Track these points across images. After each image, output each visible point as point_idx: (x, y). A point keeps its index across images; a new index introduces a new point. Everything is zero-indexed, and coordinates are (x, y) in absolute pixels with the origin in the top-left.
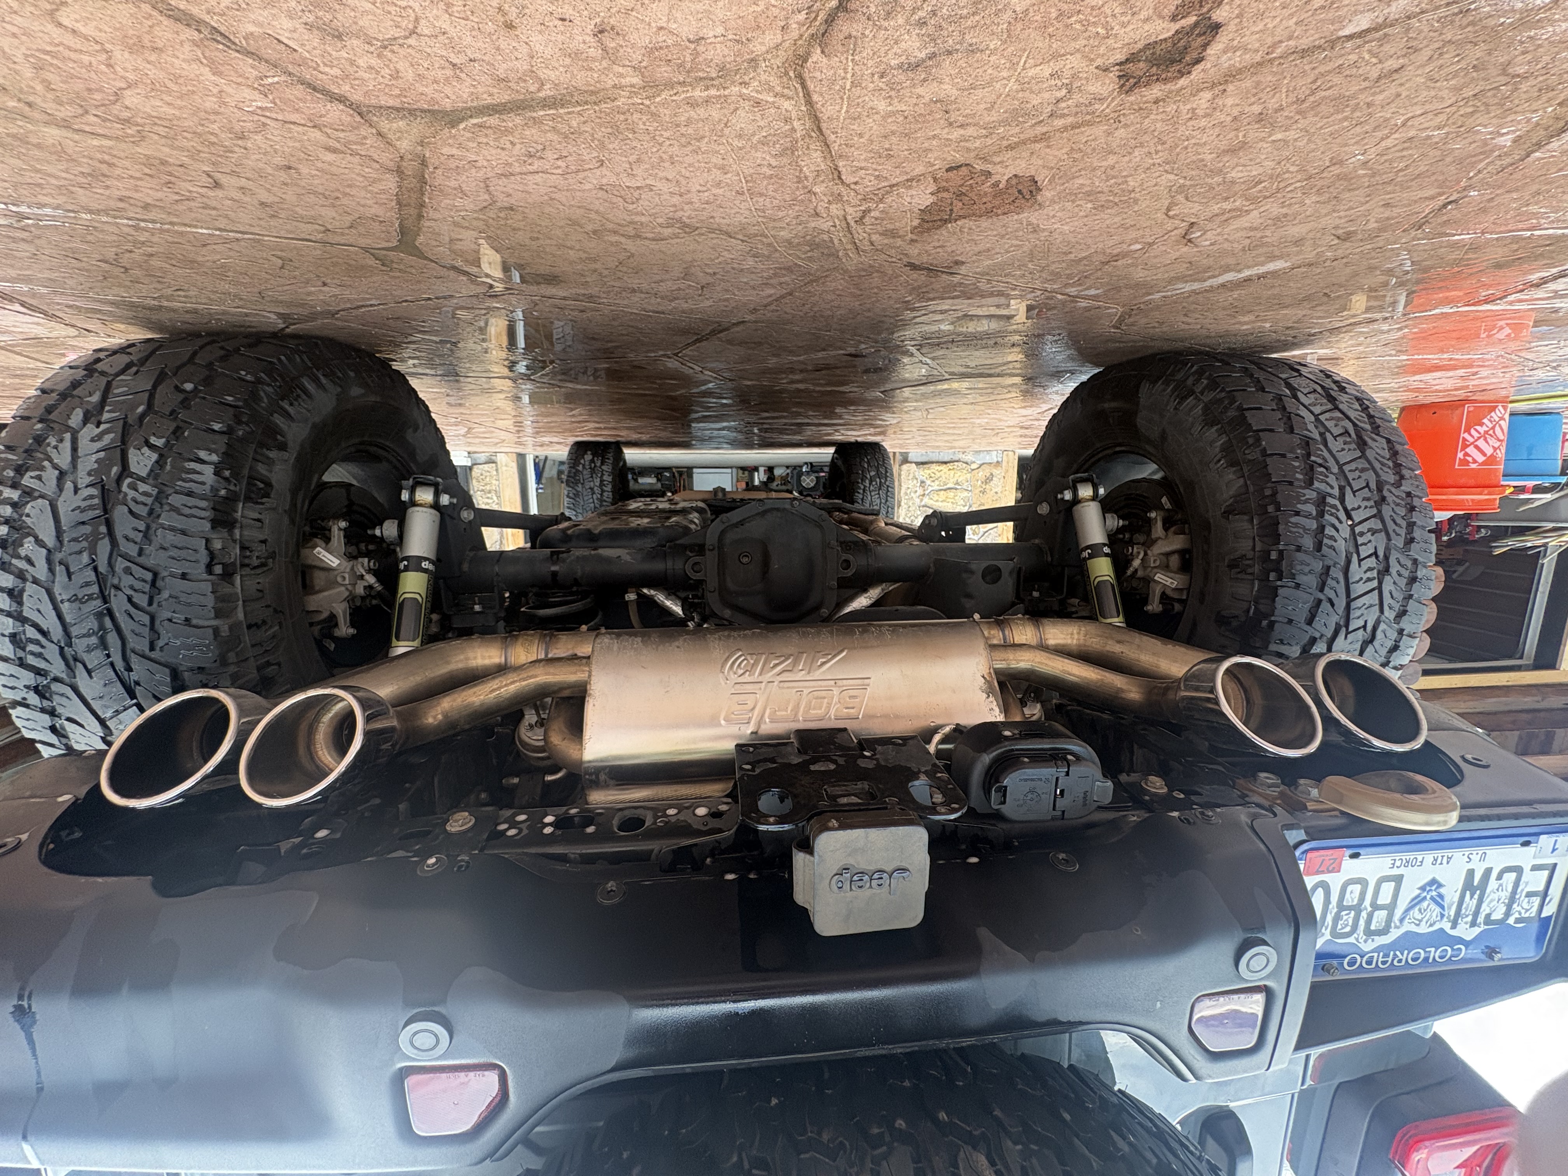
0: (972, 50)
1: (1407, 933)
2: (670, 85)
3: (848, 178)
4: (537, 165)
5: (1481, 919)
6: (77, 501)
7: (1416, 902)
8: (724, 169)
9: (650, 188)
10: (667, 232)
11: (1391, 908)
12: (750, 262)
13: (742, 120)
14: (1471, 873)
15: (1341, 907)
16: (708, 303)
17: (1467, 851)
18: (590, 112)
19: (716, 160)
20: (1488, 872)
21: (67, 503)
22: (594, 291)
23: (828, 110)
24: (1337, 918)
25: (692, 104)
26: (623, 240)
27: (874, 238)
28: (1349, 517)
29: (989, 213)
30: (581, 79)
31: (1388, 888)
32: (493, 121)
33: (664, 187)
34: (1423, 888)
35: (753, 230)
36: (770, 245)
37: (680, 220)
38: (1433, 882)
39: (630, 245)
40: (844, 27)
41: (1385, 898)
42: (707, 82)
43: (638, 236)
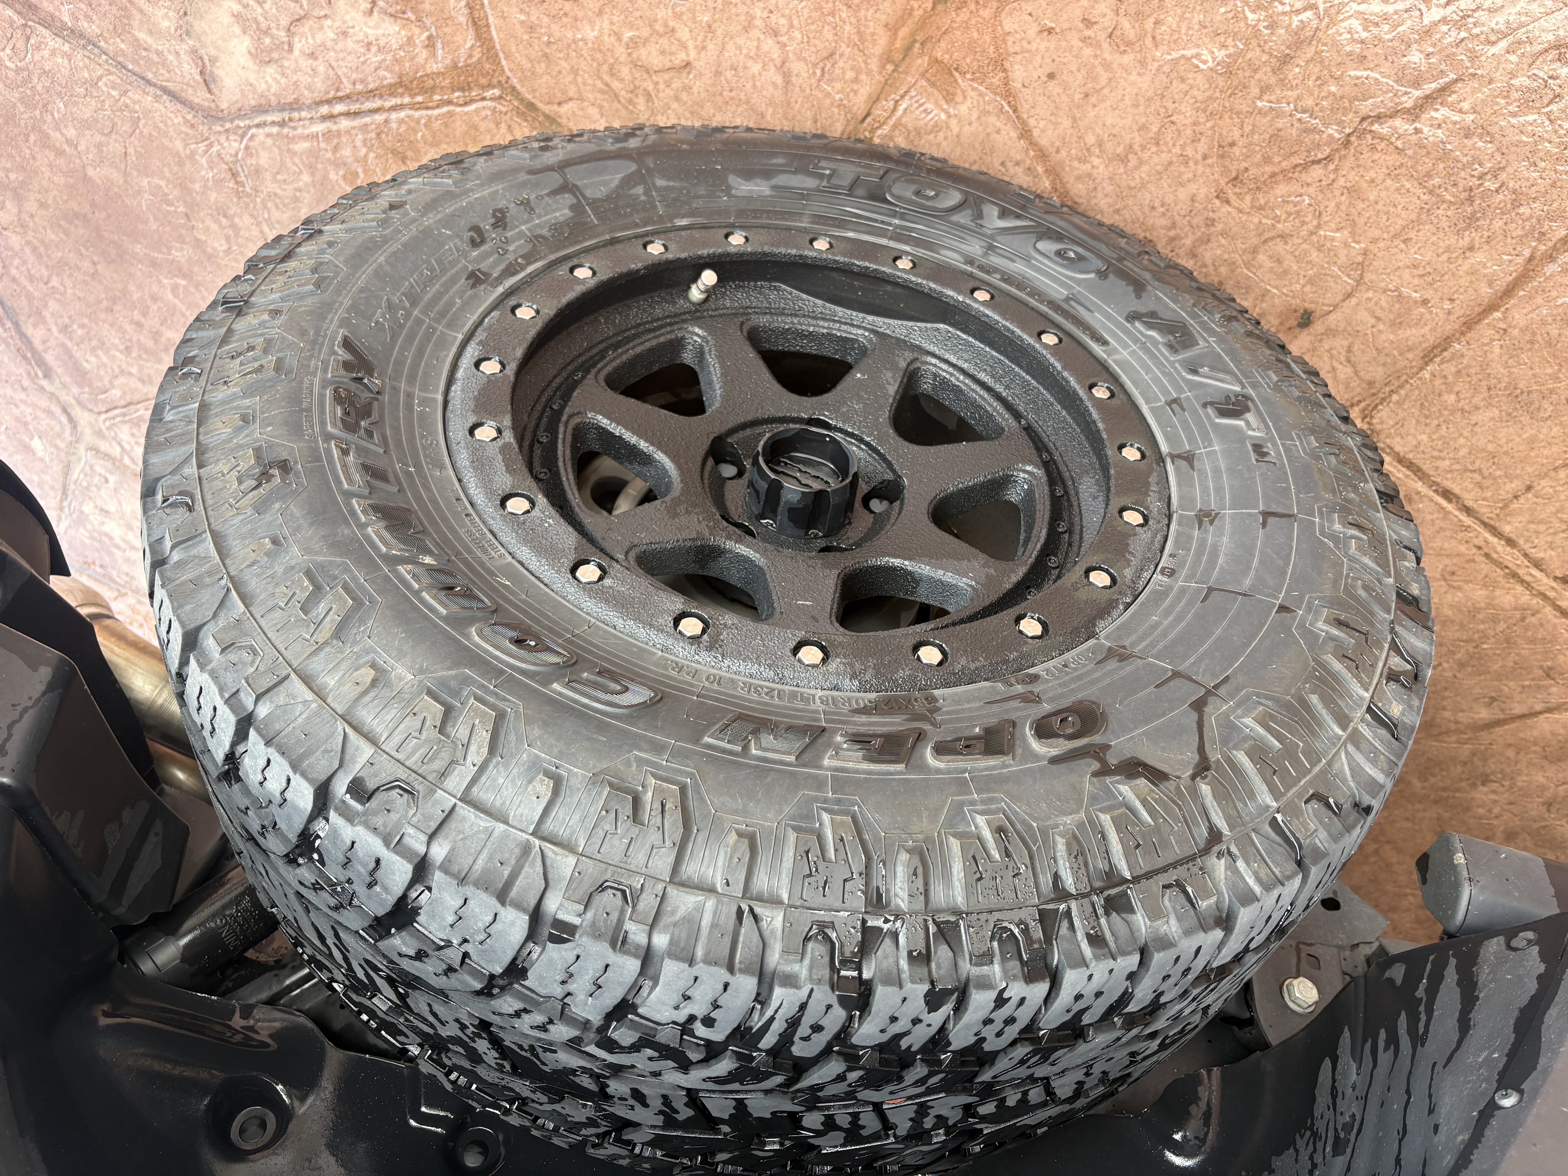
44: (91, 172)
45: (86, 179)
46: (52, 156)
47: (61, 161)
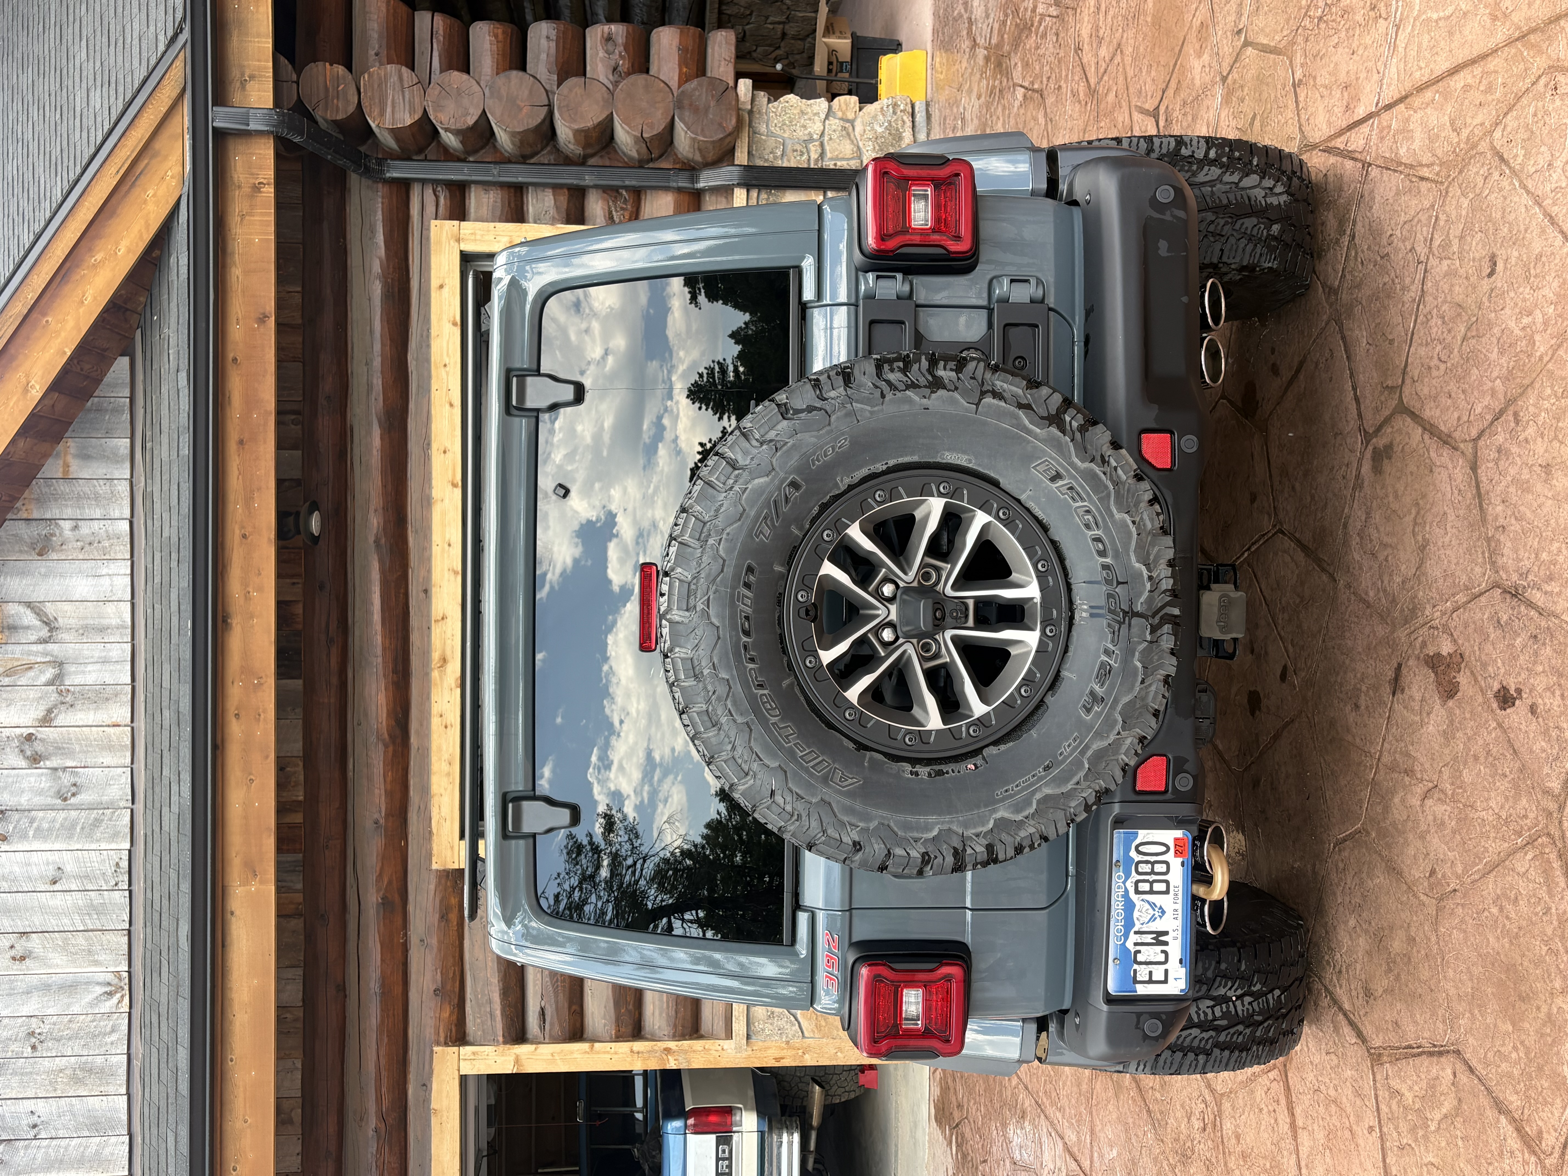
0: (1504, 637)
1: (1135, 905)
2: (1489, 546)
3: (1454, 615)
4: (1456, 492)
5: (1138, 948)
6: (1260, 198)
7: (1153, 905)
8: (1457, 564)
9: (1446, 534)
10: (1420, 538)
11: (1151, 892)
12: (1398, 580)
13: (1478, 570)
14: (1166, 933)
15: (1153, 863)
16: (1357, 557)
17: (1180, 929)
18: (1479, 518)
19: (1461, 561)
20: (1166, 943)
21: (1259, 193)
22: (1367, 489)
23: (1483, 599)
24: (1147, 862)
25: (1483, 553)
26: (1413, 516)
27: (1421, 639)
28: (1238, 998)
29: (1439, 684)
30: (1490, 518)
31: (1161, 887)
32: (1473, 482)
33: (1447, 539)
34: (1161, 908)
35: (1423, 579)
36: (1413, 588)
37: (1428, 544)
38: (1163, 912)
39: (1409, 519)
40: (1508, 596)
41: (1158, 887)
42: (1490, 557)
43: (1415, 524)
44: (1511, 1028)
45: (1514, 1025)
46: (1526, 1042)
47: (1523, 1037)
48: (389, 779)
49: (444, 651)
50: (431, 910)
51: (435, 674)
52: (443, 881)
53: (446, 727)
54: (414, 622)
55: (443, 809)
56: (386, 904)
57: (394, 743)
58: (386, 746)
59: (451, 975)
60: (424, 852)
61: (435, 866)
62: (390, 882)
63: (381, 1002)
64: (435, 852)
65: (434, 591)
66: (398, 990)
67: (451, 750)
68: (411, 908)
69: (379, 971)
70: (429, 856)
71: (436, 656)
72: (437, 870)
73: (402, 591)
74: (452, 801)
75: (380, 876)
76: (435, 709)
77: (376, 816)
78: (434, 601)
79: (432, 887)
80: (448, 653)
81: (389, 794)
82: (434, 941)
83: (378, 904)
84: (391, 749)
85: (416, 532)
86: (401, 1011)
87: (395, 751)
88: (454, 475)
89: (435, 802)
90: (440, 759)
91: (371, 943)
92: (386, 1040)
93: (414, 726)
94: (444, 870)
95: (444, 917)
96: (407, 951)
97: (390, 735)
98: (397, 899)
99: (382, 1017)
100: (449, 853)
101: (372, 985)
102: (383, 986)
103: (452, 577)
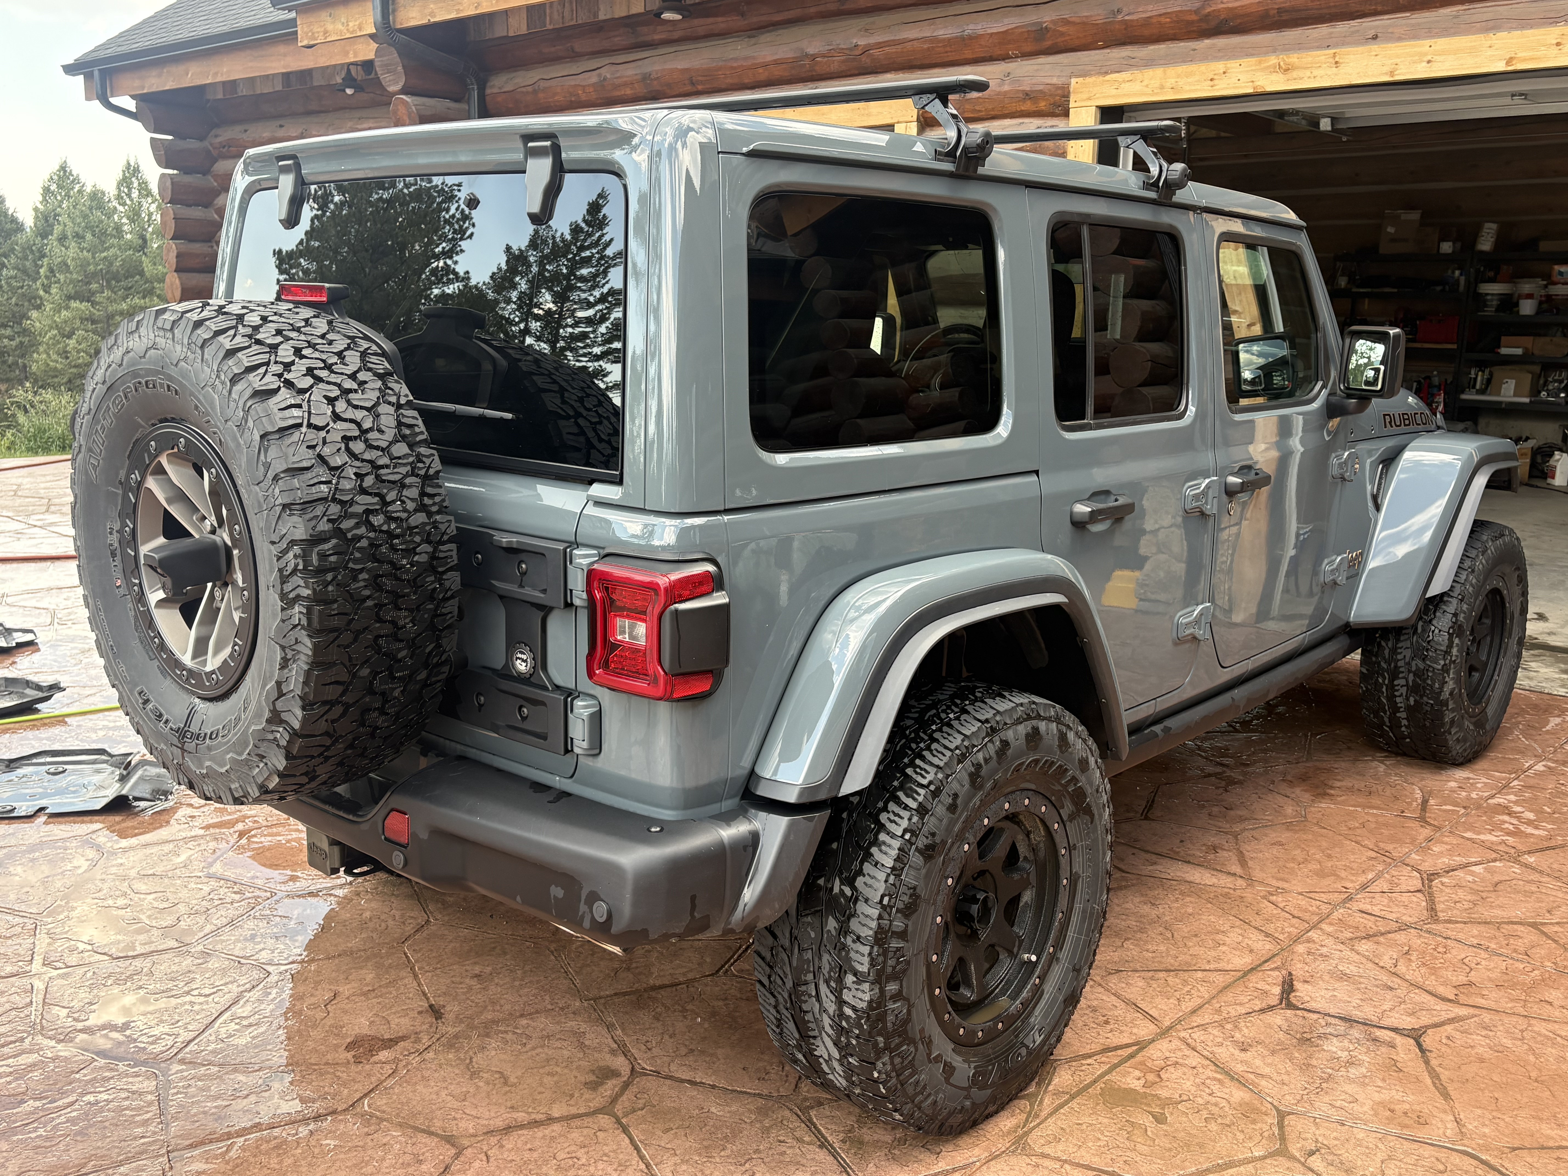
48: (1163, 20)
49: (1298, 68)
50: (1034, 81)
51: (1273, 60)
52: (1060, 92)
53: (1212, 80)
54: (1342, 27)
55: (1128, 84)
56: (1041, 32)
57: (1200, 20)
58: (1196, 12)
59: (977, 108)
60: (1090, 68)
61: (1073, 81)
62: (1062, 34)
63: (957, 37)
64: (1088, 80)
65: (1375, 48)
66: (968, 54)
67: (1187, 88)
68: (1042, 60)
69: (981, 32)
70: (1084, 75)
71: (1294, 58)
72: (1069, 84)
73: (1379, 8)
74: (1135, 95)
75: (1066, 22)
76: (1233, 65)
77: (1125, 10)
78: (1360, 49)
79: (1055, 81)
80: (1295, 74)
81: (1147, 22)
82: (1006, 88)
83: (1041, 23)
84: (1194, 17)
85: (1456, 17)
86: (951, 58)
87: (1192, 22)
88: (1525, 60)
89: (1137, 74)
90: (1179, 76)
91: (1006, 21)
92: (926, 46)
93: (1221, 42)
94: (1069, 92)
95: (1028, 96)
96: (1003, 59)
97: (1209, 14)
98: (1048, 43)
99: (943, 40)
100: (1085, 96)
101: (971, 27)
102: (970, 38)
103: (1386, 69)
